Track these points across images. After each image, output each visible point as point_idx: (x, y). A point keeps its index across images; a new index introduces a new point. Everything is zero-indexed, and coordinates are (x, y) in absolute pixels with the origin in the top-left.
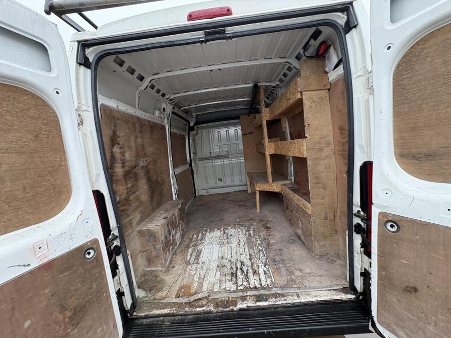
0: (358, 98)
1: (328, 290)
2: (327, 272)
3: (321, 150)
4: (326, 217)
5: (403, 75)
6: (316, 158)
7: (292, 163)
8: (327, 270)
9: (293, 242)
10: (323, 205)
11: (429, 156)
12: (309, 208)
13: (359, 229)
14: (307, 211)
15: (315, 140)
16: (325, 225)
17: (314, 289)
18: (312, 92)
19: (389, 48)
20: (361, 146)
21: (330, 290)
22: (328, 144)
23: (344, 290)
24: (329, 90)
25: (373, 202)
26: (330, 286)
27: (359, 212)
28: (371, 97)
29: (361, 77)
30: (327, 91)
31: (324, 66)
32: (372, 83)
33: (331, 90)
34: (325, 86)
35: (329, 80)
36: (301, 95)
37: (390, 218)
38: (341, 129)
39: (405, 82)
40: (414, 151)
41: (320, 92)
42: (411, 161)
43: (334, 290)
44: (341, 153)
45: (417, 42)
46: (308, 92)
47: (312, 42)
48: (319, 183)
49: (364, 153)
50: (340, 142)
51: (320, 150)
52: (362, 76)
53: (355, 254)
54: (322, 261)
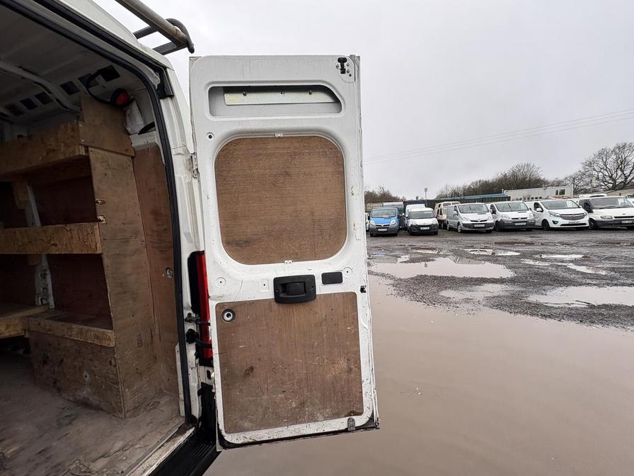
0: (180, 178)
1: (160, 448)
2: (151, 425)
3: (126, 241)
4: (140, 343)
5: (223, 167)
6: (118, 254)
7: (48, 272)
8: (151, 423)
9: (72, 419)
10: (134, 325)
11: (247, 242)
12: (110, 337)
13: (191, 337)
14: (105, 344)
15: (116, 225)
16: (139, 355)
17: (138, 464)
18: (107, 153)
19: (210, 137)
20: (187, 235)
21: (163, 445)
22: (136, 233)
23: (181, 431)
24: (133, 158)
25: (210, 295)
26: (162, 440)
27: (189, 314)
28: (195, 182)
29: (180, 156)
30: (130, 158)
31: (124, 123)
32: (197, 165)
33: (135, 159)
34: (127, 150)
35: (133, 145)
36: (87, 151)
37: (226, 308)
38: (156, 213)
39: (225, 174)
40: (237, 238)
41: (120, 157)
42: (235, 248)
43: (167, 441)
44: (156, 245)
45: (230, 142)
46: (100, 151)
47: (100, 79)
48: (125, 292)
49: (192, 242)
50: (153, 231)
51: (124, 242)
52: (183, 155)
53: (190, 371)
54: (138, 415)
